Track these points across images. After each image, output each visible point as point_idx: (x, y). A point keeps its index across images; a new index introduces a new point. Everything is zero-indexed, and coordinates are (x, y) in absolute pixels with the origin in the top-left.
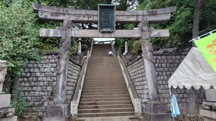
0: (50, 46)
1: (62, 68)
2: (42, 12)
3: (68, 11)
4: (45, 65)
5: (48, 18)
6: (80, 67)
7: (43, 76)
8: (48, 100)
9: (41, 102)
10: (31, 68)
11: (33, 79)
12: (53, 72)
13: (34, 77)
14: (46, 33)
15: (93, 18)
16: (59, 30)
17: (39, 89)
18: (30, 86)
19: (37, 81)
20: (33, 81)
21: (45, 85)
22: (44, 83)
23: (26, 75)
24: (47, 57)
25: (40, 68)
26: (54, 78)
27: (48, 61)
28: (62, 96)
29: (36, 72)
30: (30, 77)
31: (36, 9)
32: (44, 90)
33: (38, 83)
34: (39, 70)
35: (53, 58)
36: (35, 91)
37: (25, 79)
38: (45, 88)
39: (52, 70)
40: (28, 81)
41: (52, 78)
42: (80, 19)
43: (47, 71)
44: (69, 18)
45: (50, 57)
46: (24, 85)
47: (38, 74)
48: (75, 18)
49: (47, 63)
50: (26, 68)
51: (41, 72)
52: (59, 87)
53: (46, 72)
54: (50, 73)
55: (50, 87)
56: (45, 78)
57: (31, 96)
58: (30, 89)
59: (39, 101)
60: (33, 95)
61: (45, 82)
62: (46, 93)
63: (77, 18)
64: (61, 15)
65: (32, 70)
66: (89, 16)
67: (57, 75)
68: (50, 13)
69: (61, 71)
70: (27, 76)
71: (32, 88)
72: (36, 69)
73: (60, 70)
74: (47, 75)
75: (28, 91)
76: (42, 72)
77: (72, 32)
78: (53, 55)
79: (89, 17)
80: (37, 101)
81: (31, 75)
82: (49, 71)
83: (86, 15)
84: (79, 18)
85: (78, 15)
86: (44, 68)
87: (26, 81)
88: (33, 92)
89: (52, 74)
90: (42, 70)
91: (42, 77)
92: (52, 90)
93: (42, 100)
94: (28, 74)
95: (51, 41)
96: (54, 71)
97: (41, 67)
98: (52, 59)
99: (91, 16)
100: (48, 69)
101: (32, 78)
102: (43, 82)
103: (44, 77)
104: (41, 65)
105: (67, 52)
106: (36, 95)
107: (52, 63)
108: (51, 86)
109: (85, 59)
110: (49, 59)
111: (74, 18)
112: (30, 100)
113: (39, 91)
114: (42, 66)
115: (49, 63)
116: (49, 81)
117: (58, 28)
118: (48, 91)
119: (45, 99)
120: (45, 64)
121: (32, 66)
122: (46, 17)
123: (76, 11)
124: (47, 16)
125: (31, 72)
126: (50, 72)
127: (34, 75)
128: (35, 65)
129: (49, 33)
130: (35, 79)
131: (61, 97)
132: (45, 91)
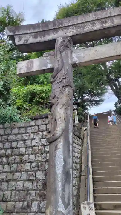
0: (40, 108)
1: (61, 125)
2: (21, 36)
3: (62, 24)
4: (32, 135)
5: (29, 42)
6: (81, 140)
7: (30, 152)
8: (38, 199)
9: (26, 203)
10: (13, 141)
11: (15, 159)
12: (45, 146)
13: (17, 155)
14: (27, 67)
15: (112, 22)
16: (49, 57)
17: (24, 176)
18: (11, 172)
19: (21, 162)
20: (15, 163)
21: (33, 169)
22: (31, 165)
23: (6, 152)
24: (35, 122)
25: (26, 140)
26: (46, 155)
27: (37, 129)
28: (66, 200)
29: (19, 148)
30: (12, 156)
31: (11, 34)
32: (31, 178)
33: (22, 165)
34: (24, 143)
35: (43, 123)
36: (18, 181)
37: (4, 160)
38: (32, 174)
39: (43, 142)
40: (8, 163)
41: (44, 155)
42: (85, 30)
43: (35, 144)
44: (64, 34)
45: (39, 122)
46: (2, 169)
47: (23, 150)
48: (77, 31)
49: (36, 131)
50: (6, 142)
51: (27, 147)
52: (55, 173)
53: (35, 146)
54: (40, 147)
55: (41, 173)
56: (33, 156)
57: (11, 191)
58: (10, 176)
59: (24, 201)
60: (14, 188)
61: (33, 162)
62: (35, 184)
63: (79, 30)
64: (50, 32)
65: (14, 144)
66: (104, 20)
67: (50, 143)
68: (33, 34)
69: (58, 131)
70: (7, 154)
71: (14, 174)
72: (20, 142)
73: (54, 131)
74: (35, 150)
75: (7, 181)
76: (29, 147)
77: (74, 55)
78: (44, 119)
79: (102, 23)
80: (20, 201)
81: (12, 152)
82: (39, 145)
83: (96, 22)
84: (84, 28)
85: (80, 25)
86: (32, 140)
87: (5, 162)
88: (13, 183)
89: (43, 149)
90: (28, 143)
91: (29, 154)
92: (44, 178)
93: (28, 199)
94: (9, 152)
95: (40, 100)
96: (46, 144)
97: (26, 138)
98: (42, 125)
99: (106, 19)
100: (37, 141)
101: (14, 157)
102: (29, 164)
103: (32, 154)
104: (26, 135)
105: (68, 90)
106: (20, 188)
107: (43, 132)
108: (43, 171)
109: (84, 131)
110: (38, 126)
111: (75, 30)
112: (9, 198)
113: (24, 181)
114: (29, 136)
115: (38, 131)
116: (39, 162)
117: (47, 55)
118: (38, 181)
119: (33, 196)
120: (32, 133)
121: (14, 138)
122: (26, 43)
123: (77, 19)
124: (27, 40)
125: (13, 148)
126: (41, 145)
127: (17, 153)
128: (19, 136)
129: (32, 67)
130: (18, 159)
131: (64, 202)
132: (33, 180)
